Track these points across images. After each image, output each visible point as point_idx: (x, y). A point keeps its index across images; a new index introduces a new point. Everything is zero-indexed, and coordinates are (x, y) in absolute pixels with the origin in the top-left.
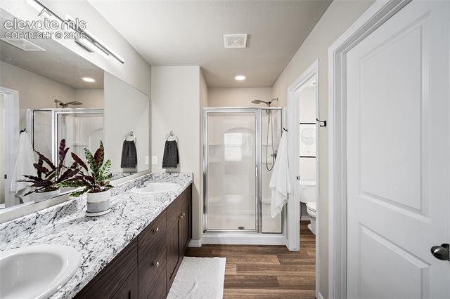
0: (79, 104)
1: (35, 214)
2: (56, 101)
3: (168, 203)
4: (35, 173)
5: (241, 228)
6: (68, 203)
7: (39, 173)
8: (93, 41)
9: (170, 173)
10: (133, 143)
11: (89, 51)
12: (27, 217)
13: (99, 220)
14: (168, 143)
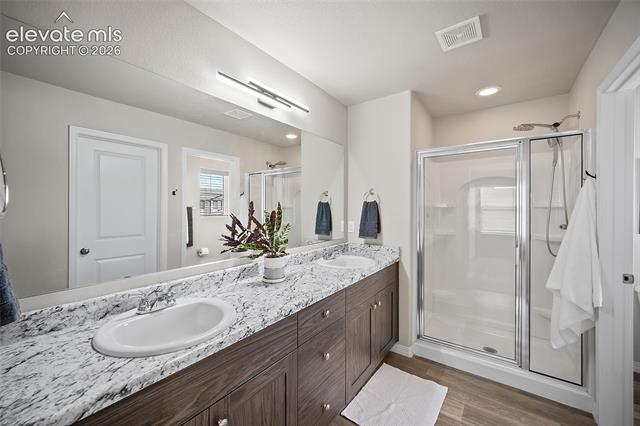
0: (285, 164)
1: (222, 271)
2: (267, 163)
3: (347, 283)
4: (229, 234)
5: (490, 350)
6: (250, 265)
7: (233, 235)
8: (274, 97)
9: (369, 245)
10: (327, 205)
11: (271, 107)
12: (217, 272)
13: (271, 288)
14: (367, 205)
